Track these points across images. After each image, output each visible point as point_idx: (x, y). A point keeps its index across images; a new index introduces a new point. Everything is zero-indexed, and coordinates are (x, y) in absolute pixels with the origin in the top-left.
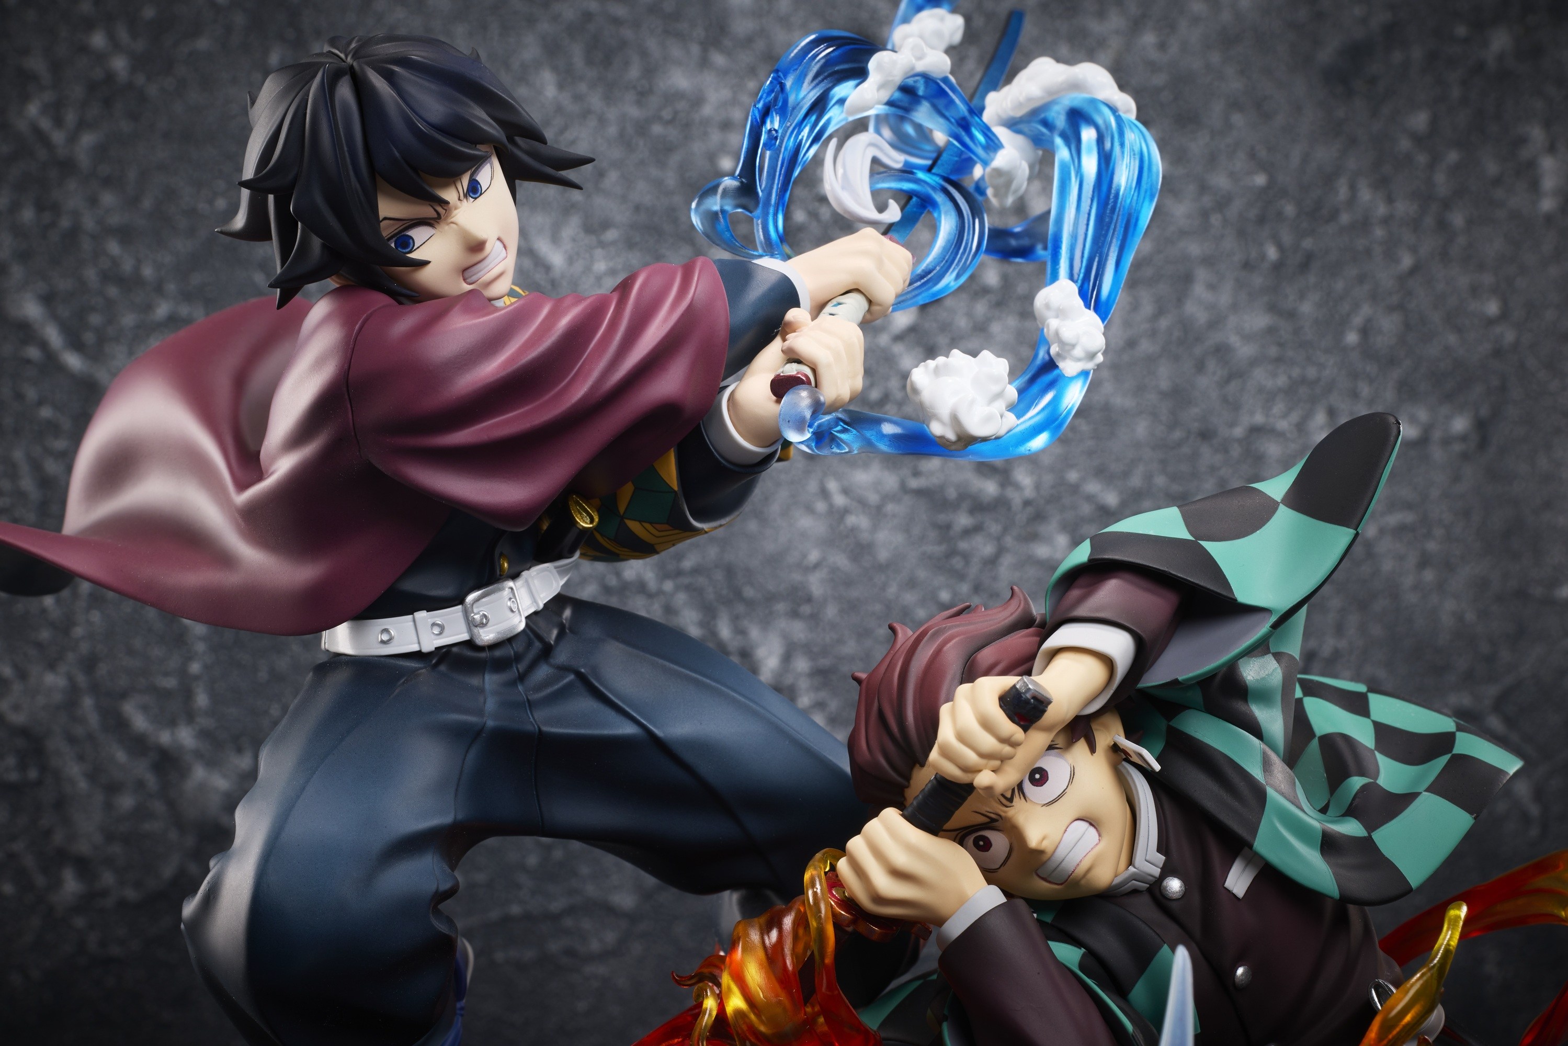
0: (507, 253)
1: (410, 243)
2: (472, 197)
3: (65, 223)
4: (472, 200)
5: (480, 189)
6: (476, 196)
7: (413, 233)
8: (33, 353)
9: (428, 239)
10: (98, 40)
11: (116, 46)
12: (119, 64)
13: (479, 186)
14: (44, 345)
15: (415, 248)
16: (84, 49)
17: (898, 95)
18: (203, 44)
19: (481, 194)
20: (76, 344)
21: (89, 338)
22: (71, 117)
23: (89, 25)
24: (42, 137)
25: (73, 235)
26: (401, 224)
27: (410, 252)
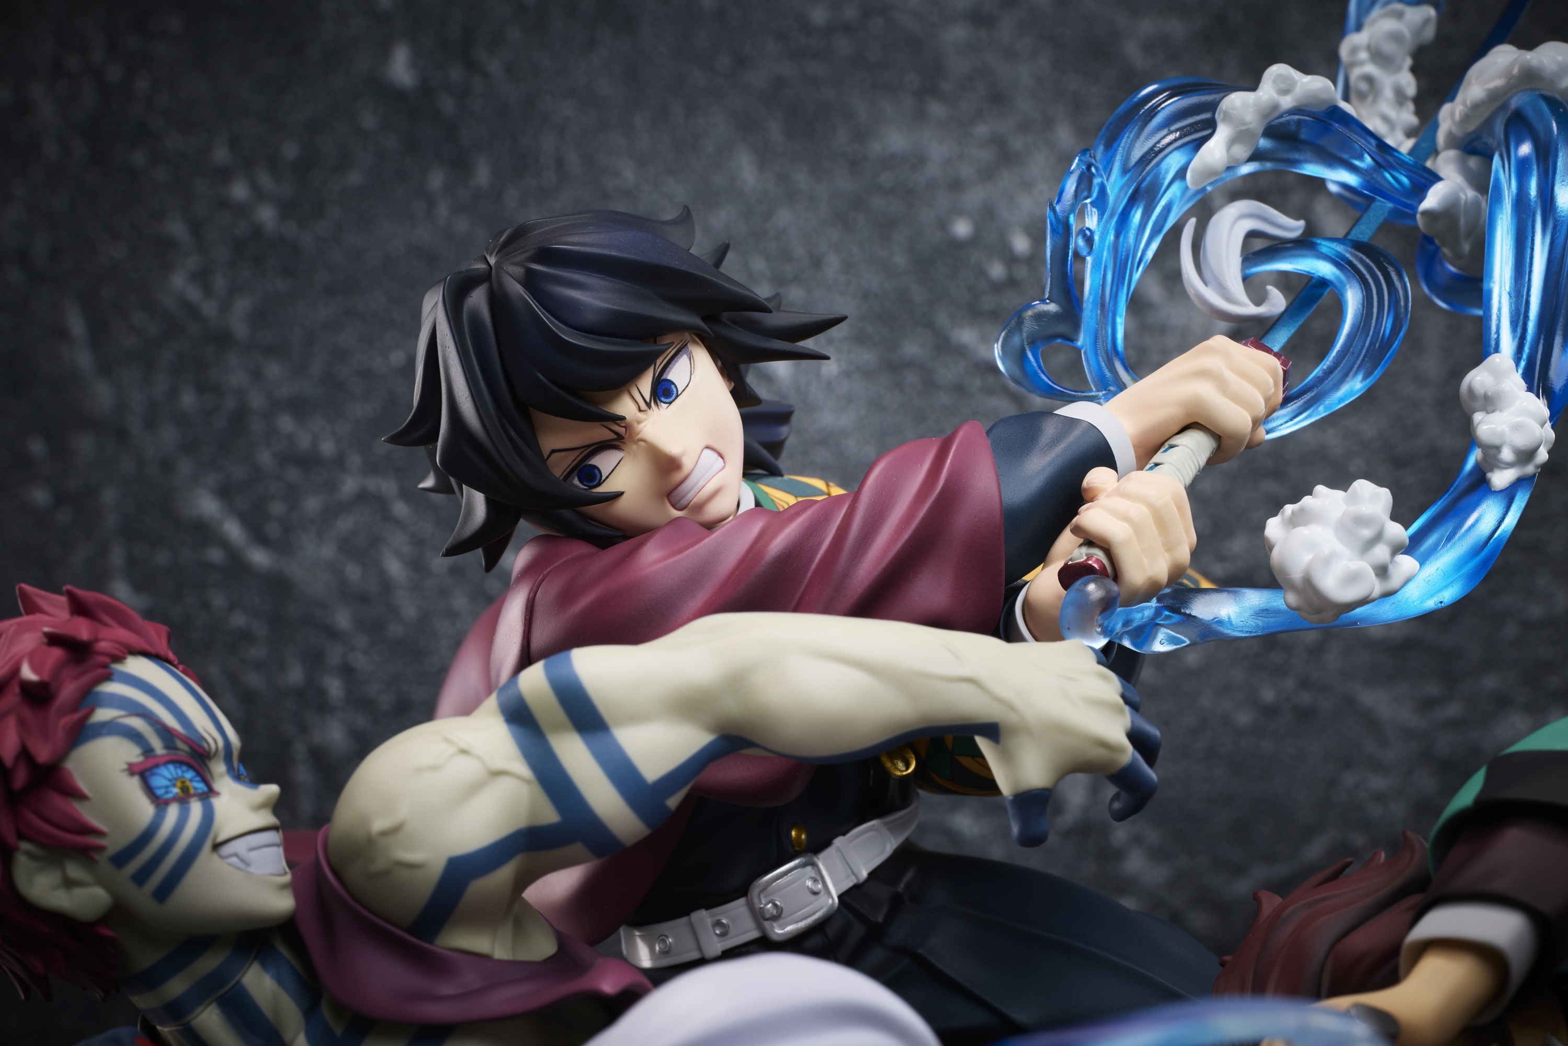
0: (724, 462)
1: (596, 474)
2: (664, 403)
3: (230, 403)
4: (665, 406)
5: (675, 390)
6: (671, 400)
7: (596, 461)
8: (215, 555)
9: (617, 465)
10: (239, 191)
11: (259, 195)
12: (267, 215)
13: (673, 386)
14: (225, 544)
15: (603, 479)
16: (224, 204)
17: (1263, 143)
18: (355, 178)
19: (677, 396)
20: (260, 538)
21: (273, 530)
22: (220, 282)
23: (224, 175)
24: (192, 310)
25: (239, 419)
26: (576, 456)
27: (599, 484)
